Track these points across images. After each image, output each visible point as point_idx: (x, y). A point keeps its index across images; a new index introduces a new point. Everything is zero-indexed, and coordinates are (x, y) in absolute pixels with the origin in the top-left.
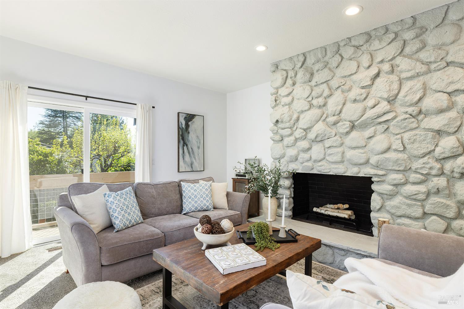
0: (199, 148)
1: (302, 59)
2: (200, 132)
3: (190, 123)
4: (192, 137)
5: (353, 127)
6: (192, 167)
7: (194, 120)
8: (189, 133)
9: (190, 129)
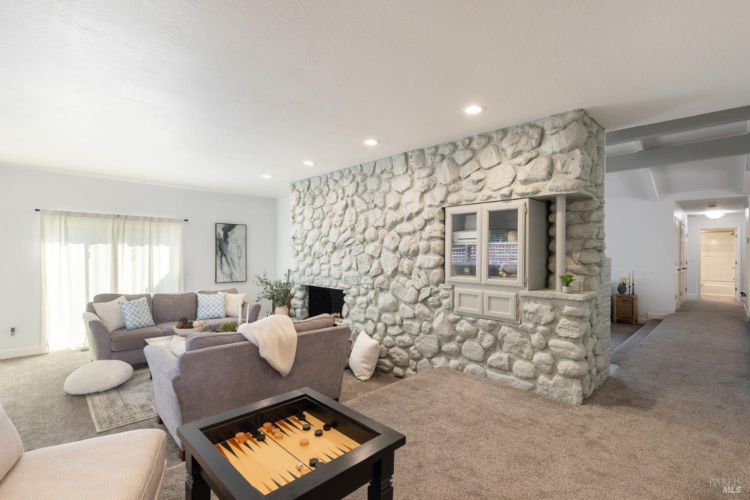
0: (240, 258)
1: (307, 183)
2: (241, 242)
3: (229, 233)
4: (232, 248)
5: (335, 248)
6: (231, 278)
7: (234, 230)
8: (228, 243)
9: (229, 239)
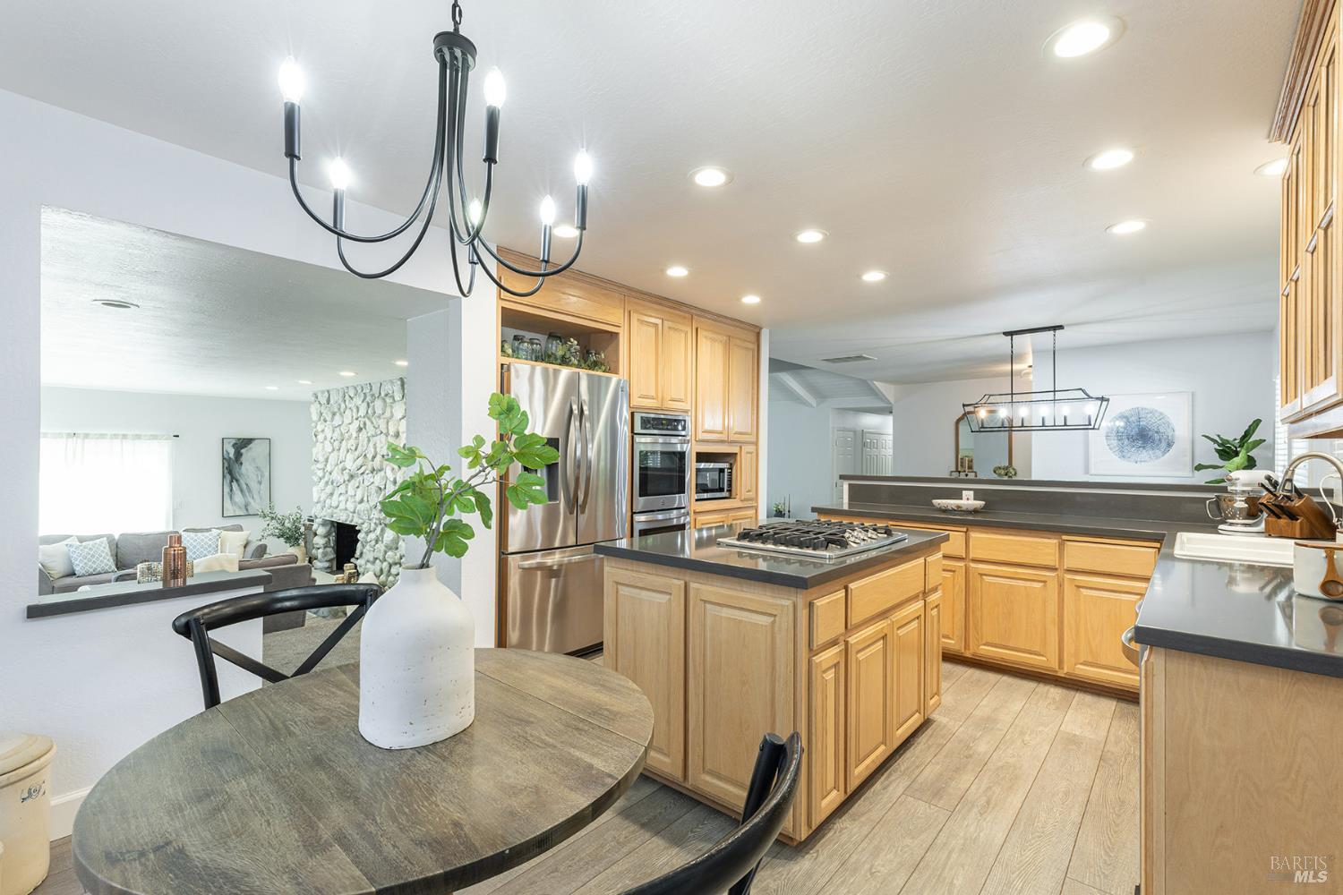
0: (260, 483)
1: (326, 394)
2: (262, 462)
3: (243, 451)
4: (247, 469)
5: (352, 477)
6: (247, 510)
7: (250, 446)
8: (241, 464)
9: (243, 459)
